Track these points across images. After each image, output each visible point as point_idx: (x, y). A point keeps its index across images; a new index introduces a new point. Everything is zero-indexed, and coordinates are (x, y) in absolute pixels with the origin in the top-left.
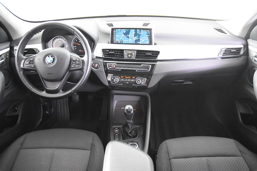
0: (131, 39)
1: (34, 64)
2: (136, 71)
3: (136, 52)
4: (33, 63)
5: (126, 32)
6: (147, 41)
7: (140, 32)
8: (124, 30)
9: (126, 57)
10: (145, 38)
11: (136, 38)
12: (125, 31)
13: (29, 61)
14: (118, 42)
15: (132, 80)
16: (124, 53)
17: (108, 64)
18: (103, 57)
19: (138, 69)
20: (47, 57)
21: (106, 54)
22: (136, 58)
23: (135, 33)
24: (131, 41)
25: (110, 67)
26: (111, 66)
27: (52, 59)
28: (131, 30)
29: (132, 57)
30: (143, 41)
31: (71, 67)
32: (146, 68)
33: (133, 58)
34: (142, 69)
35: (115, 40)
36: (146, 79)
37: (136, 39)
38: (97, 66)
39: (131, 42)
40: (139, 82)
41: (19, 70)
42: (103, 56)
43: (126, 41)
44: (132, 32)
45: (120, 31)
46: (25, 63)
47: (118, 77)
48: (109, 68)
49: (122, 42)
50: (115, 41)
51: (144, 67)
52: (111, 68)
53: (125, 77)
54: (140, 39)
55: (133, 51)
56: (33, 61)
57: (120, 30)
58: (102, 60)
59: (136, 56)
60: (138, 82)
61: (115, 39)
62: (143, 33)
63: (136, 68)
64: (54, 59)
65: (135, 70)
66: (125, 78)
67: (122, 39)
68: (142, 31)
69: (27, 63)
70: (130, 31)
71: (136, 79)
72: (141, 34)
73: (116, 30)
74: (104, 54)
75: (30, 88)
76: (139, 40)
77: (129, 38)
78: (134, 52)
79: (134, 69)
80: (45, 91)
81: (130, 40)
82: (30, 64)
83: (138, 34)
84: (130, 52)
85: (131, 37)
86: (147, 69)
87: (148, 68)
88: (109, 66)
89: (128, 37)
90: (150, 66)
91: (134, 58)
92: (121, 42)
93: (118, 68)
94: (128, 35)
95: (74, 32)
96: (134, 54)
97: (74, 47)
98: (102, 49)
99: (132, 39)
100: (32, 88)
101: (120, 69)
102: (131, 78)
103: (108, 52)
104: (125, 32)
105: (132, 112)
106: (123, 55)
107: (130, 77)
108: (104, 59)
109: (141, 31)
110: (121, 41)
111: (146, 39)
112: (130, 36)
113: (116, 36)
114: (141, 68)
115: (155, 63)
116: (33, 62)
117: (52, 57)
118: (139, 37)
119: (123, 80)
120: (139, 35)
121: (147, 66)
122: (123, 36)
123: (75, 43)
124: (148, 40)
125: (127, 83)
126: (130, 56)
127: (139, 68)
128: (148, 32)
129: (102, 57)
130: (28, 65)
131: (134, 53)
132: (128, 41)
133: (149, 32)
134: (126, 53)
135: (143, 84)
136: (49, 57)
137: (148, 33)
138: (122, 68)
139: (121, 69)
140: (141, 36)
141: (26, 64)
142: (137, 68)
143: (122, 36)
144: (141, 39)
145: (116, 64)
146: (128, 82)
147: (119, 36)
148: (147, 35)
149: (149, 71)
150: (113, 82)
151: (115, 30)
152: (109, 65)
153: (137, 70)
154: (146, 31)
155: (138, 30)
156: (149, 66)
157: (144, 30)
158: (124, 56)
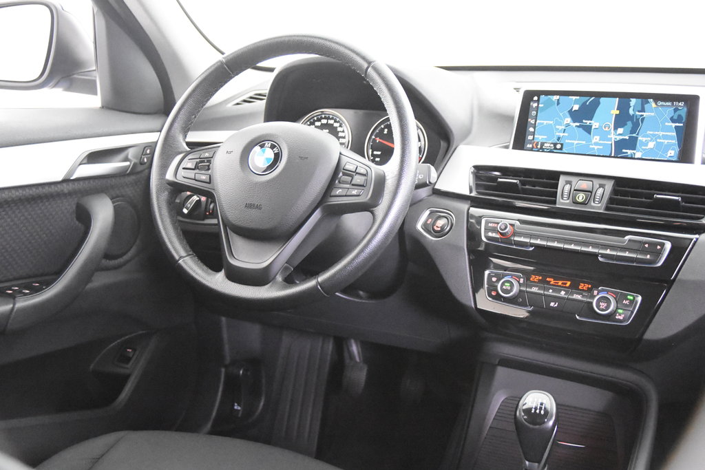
0: (598, 137)
1: (210, 171)
2: (600, 259)
3: (609, 185)
4: (209, 166)
5: (583, 106)
6: (668, 147)
7: (643, 110)
8: (574, 98)
9: (563, 202)
10: (661, 133)
11: (622, 133)
12: (576, 102)
13: (198, 160)
14: (542, 144)
15: (579, 297)
16: (557, 189)
17: (487, 223)
18: (473, 194)
19: (608, 252)
20: (257, 148)
21: (487, 188)
22: (607, 208)
23: (618, 112)
24: (596, 144)
25: (490, 234)
26: (494, 230)
27: (270, 154)
28: (602, 100)
29: (592, 204)
30: (651, 145)
31: (333, 194)
32: (644, 252)
33: (593, 207)
34: (627, 254)
35: (530, 137)
36: (639, 299)
37: (621, 137)
38: (442, 228)
39: (596, 147)
40: (603, 305)
41: (157, 185)
42: (471, 192)
43: (576, 142)
44: (609, 109)
45: (558, 104)
46: (183, 165)
47: (520, 277)
48: (486, 237)
49: (559, 146)
50: (531, 142)
51: (636, 246)
52: (494, 235)
53: (548, 279)
54: (639, 138)
55: (597, 182)
56: (209, 161)
57: (556, 98)
58: (464, 206)
59: (611, 200)
60: (598, 306)
61: (533, 134)
62: (653, 114)
63: (602, 249)
64: (277, 157)
65: (596, 255)
66: (548, 283)
67: (561, 135)
68: (654, 105)
69: (190, 165)
70: (599, 103)
71: (596, 292)
72: (643, 120)
73: (542, 97)
74: (478, 186)
75: (177, 252)
76: (632, 143)
77: (590, 133)
78: (601, 186)
79: (590, 249)
80: (223, 272)
81: (594, 141)
82: (197, 171)
83: (631, 118)
84: (585, 184)
85: (601, 127)
86: (648, 257)
87: (658, 254)
88: (487, 230)
89: (588, 129)
90: (668, 245)
91: (599, 208)
92: (555, 148)
93: (522, 239)
94: (588, 122)
95: (368, 68)
96: (604, 192)
97: (373, 155)
98: (475, 167)
99: (604, 136)
100: (183, 253)
101: (532, 245)
102: (574, 287)
103: (496, 178)
104: (576, 107)
105: (551, 423)
106: (555, 194)
107: (568, 283)
108: (476, 202)
109: (646, 106)
110: (555, 144)
111: (665, 137)
112: (595, 124)
113: (538, 121)
114: (623, 249)
115: (694, 237)
116: (208, 164)
117: (273, 147)
118: (633, 131)
119: (535, 290)
120: (638, 120)
121: (650, 243)
122: (568, 125)
123: (378, 140)
124: (674, 144)
125: (552, 304)
126: (581, 197)
127: (612, 247)
128: (676, 110)
129: (467, 192)
130: (191, 174)
131: (601, 191)
132: (584, 142)
133: (683, 111)
134: (567, 187)
135: (621, 318)
136: (262, 146)
137: (680, 116)
138: (539, 242)
139: (538, 247)
140: (643, 127)
141: (184, 168)
142: (606, 247)
143: (560, 124)
144: (644, 139)
145: (518, 222)
146: (555, 299)
147: (549, 123)
148: (673, 120)
149: (660, 264)
150: (493, 293)
151: (536, 98)
152: (490, 225)
153: (603, 256)
154: (669, 104)
155: (633, 101)
156: (663, 245)
157: (660, 103)
158: (556, 197)
